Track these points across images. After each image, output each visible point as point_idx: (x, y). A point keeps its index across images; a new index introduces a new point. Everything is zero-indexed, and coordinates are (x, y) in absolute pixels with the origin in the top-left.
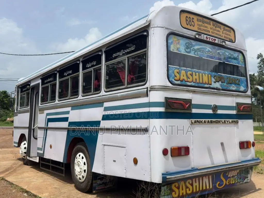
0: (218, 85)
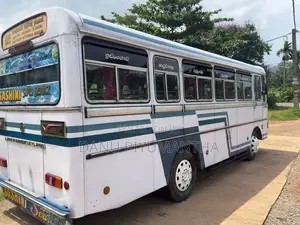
0: (25, 100)
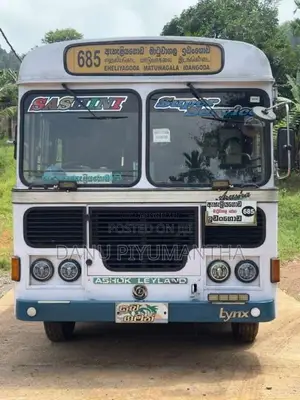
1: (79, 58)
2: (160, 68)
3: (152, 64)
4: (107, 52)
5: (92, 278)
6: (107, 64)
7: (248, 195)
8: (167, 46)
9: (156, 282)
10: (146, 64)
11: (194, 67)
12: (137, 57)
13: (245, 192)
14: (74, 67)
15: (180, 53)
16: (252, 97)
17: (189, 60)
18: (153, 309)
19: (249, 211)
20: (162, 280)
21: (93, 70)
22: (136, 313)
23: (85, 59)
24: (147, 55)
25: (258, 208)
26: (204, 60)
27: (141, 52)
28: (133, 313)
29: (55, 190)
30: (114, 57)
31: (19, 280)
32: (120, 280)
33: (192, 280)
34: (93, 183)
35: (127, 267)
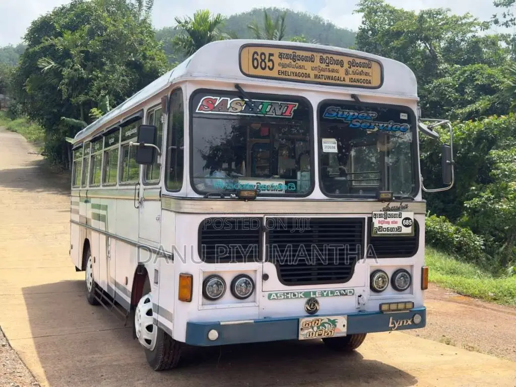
1: (254, 59)
2: (329, 78)
3: (322, 73)
4: (281, 56)
5: (267, 294)
6: (280, 68)
7: (406, 207)
8: (336, 57)
9: (327, 295)
10: (316, 73)
11: (358, 81)
12: (308, 65)
13: (404, 204)
14: (248, 68)
15: (346, 66)
16: (402, 114)
17: (354, 73)
18: (334, 323)
19: (407, 222)
20: (332, 292)
21: (267, 72)
22: (318, 328)
23: (260, 61)
24: (317, 63)
25: (415, 219)
26: (367, 74)
27: (312, 60)
28: (315, 329)
29: (233, 199)
30: (287, 61)
31: (190, 300)
32: (295, 295)
33: (358, 291)
34: (266, 192)
35: (299, 280)
